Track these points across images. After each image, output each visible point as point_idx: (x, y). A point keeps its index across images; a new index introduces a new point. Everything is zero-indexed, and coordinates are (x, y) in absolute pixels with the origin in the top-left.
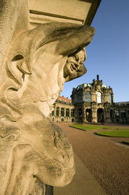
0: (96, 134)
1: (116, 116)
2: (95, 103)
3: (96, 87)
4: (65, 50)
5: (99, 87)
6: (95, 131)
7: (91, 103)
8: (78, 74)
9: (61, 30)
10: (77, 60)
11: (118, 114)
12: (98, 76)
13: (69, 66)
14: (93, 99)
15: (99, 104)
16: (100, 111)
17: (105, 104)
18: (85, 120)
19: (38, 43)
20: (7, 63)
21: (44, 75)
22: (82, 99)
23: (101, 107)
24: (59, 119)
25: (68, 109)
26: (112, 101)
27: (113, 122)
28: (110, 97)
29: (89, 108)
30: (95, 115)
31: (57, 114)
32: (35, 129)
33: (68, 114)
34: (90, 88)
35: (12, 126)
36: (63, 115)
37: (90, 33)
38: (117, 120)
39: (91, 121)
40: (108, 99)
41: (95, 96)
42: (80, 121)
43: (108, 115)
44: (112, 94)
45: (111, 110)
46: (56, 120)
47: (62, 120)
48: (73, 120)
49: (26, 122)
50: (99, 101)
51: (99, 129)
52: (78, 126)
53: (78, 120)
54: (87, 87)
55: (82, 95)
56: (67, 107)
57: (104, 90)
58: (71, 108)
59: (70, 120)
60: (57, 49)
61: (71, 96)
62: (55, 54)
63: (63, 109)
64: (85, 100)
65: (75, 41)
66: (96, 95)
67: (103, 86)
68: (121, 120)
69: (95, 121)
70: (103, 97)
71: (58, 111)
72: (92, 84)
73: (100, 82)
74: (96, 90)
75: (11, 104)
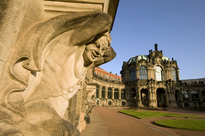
0: (154, 123)
1: (184, 98)
2: (153, 81)
3: (153, 60)
4: (79, 42)
5: (158, 60)
6: (153, 119)
7: (148, 81)
8: (105, 60)
9: (73, 21)
10: (99, 47)
11: (187, 96)
12: (156, 45)
13: (89, 55)
14: (151, 76)
15: (158, 83)
16: (160, 91)
17: (168, 82)
18: (140, 104)
19: (46, 39)
20: (9, 68)
21: (58, 68)
22: (135, 76)
23: (162, 86)
24: (106, 103)
25: (117, 90)
26: (177, 78)
27: (180, 107)
28: (174, 73)
29: (145, 87)
30: (153, 97)
31: (103, 96)
32: (42, 129)
33: (117, 96)
34: (146, 62)
35: (11, 130)
36: (110, 97)
37: (105, 22)
38: (186, 105)
39: (148, 105)
40: (172, 76)
41: (152, 72)
42: (133, 104)
43: (173, 97)
44: (176, 69)
45: (177, 91)
46: (101, 103)
47: (110, 103)
48: (123, 103)
49: (33, 122)
50: (159, 78)
51: (159, 116)
52: (131, 112)
53: (131, 103)
54: (142, 60)
55: (135, 71)
56: (115, 86)
57: (164, 63)
58: (122, 87)
59: (119, 103)
60: (71, 40)
61: (121, 72)
62: (69, 45)
63: (110, 89)
64: (139, 77)
65: (89, 32)
66: (154, 71)
67: (163, 58)
68: (191, 104)
69: (154, 104)
70: (164, 72)
71: (103, 93)
72: (149, 57)
73: (159, 54)
74: (154, 64)
75: (12, 108)
